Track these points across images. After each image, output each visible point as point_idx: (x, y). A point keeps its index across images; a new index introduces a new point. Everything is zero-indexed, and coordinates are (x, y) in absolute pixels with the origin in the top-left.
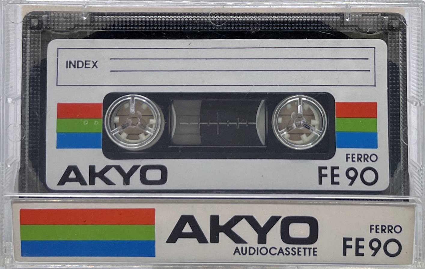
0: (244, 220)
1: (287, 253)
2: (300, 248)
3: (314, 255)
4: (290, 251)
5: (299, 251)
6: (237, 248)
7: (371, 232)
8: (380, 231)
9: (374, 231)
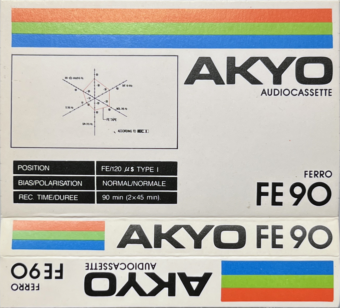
0: (147, 293)
1: (111, 265)
2: (99, 269)
3: (88, 264)
4: (108, 267)
5: (101, 266)
6: (153, 268)
7: (39, 284)
8: (31, 286)
9: (36, 285)
